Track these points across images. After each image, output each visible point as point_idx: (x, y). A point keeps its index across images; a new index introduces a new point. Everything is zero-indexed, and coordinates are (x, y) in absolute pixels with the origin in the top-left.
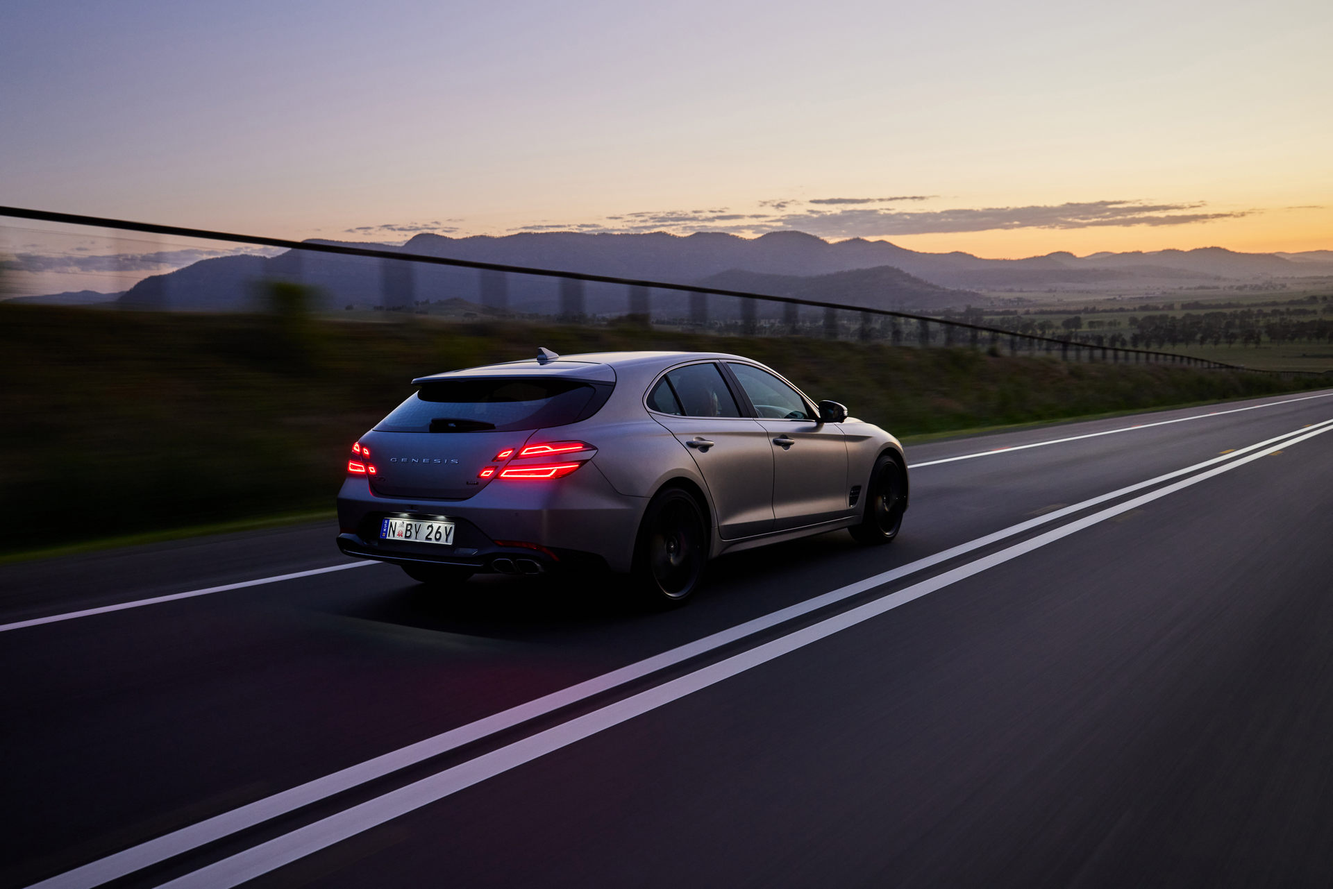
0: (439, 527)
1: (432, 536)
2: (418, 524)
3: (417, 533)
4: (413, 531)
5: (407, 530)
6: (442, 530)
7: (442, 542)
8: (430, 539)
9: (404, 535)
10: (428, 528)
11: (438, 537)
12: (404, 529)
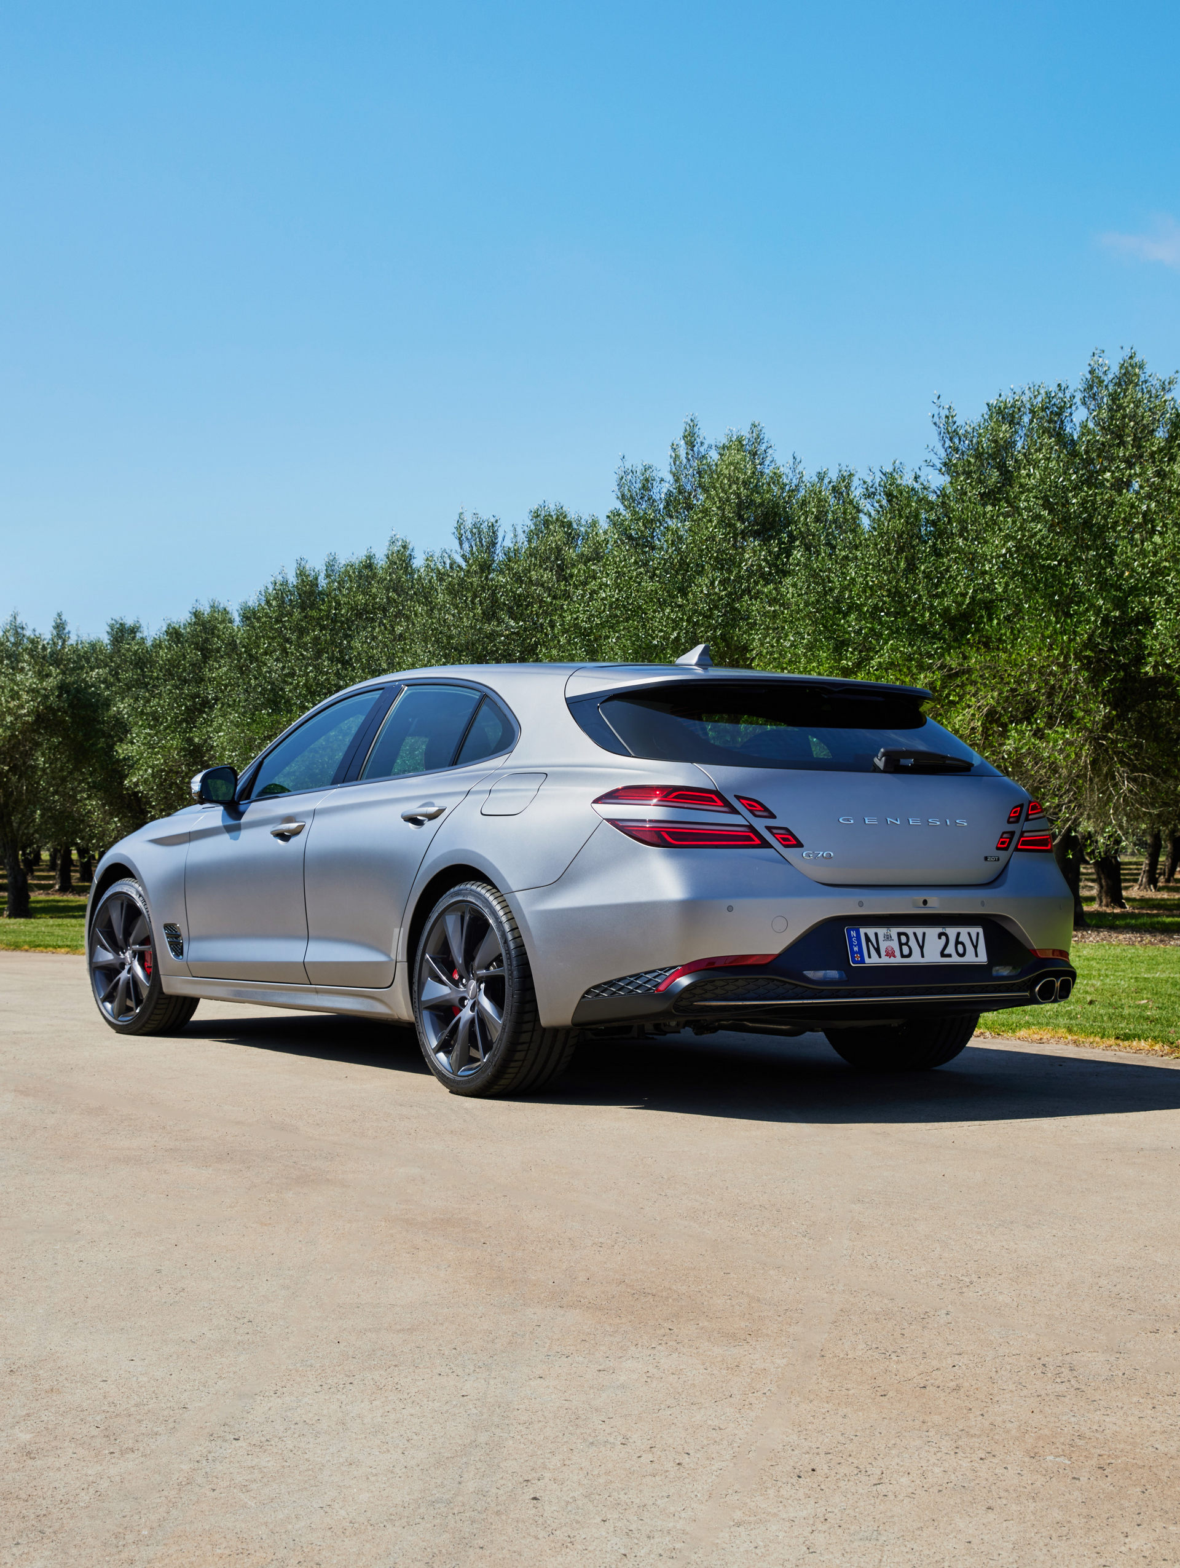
0: (958, 934)
1: (950, 949)
2: (919, 931)
3: (922, 948)
4: (913, 942)
5: (901, 944)
6: (964, 938)
7: (970, 958)
8: (950, 956)
9: (898, 953)
10: (940, 938)
11: (961, 950)
12: (895, 945)
